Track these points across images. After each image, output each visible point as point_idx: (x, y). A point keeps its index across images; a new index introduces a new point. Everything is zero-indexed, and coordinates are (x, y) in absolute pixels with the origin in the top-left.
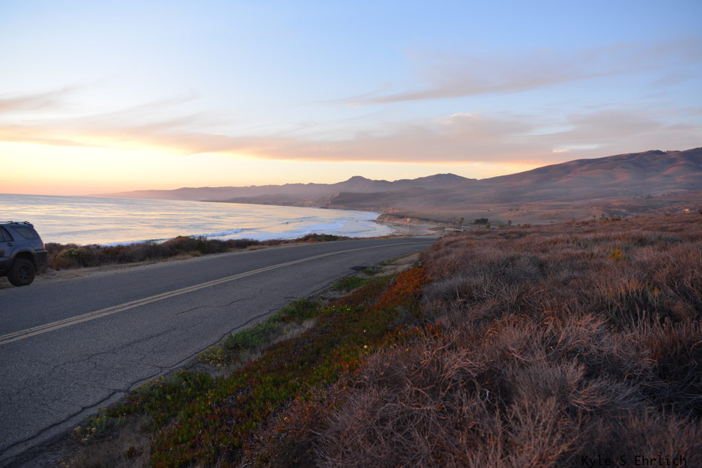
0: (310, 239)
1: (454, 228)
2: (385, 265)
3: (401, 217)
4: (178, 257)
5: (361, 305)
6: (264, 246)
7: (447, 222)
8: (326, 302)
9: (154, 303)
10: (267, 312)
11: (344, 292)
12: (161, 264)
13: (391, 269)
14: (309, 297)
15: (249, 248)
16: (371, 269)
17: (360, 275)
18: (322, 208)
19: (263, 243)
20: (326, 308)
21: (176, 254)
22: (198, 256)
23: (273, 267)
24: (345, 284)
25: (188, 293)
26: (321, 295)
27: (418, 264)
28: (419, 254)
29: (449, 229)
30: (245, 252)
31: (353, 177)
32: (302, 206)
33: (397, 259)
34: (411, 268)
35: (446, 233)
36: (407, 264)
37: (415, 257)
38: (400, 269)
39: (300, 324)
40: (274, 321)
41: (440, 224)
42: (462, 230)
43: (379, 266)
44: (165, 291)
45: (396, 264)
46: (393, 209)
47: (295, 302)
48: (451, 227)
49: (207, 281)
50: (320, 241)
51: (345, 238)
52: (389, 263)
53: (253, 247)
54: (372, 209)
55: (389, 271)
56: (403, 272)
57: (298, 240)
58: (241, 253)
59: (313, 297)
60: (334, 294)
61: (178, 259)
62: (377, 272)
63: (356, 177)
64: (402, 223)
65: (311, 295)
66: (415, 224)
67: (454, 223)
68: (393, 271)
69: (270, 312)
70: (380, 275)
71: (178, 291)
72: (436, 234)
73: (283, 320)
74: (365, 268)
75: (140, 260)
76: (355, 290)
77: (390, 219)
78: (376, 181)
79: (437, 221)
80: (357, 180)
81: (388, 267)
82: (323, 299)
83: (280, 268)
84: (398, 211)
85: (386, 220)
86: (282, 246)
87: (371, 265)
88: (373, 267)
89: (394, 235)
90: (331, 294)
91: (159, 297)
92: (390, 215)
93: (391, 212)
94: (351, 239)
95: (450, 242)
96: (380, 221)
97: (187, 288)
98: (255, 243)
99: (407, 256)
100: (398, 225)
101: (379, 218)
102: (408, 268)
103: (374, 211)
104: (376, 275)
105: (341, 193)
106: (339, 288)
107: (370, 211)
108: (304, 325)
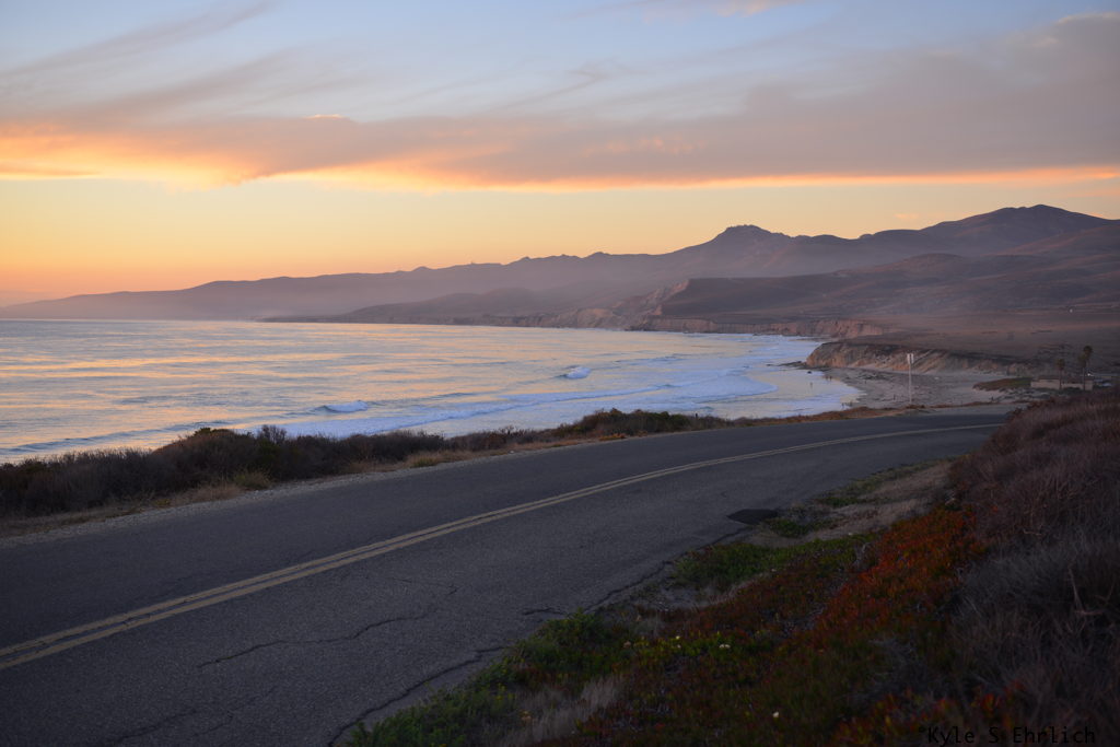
0: (601, 427)
1: (1062, 379)
2: (837, 504)
3: (886, 348)
4: (201, 492)
5: (762, 632)
6: (459, 453)
7: (1036, 362)
8: (654, 623)
9: (132, 632)
10: (472, 656)
11: (708, 591)
12: (151, 515)
13: (859, 516)
14: (601, 609)
15: (412, 459)
16: (795, 518)
17: (760, 538)
18: (633, 329)
19: (458, 444)
20: (654, 643)
21: (195, 483)
22: (261, 487)
23: (485, 518)
24: (713, 566)
25: (232, 600)
26: (636, 603)
27: (945, 498)
28: (948, 465)
29: (1043, 384)
30: (402, 471)
31: (730, 230)
32: (575, 324)
33: (878, 483)
34: (922, 511)
35: (1037, 397)
36: (908, 498)
37: (935, 476)
38: (888, 515)
39: (573, 692)
40: (494, 684)
41: (1013, 368)
42: (1089, 386)
43: (820, 507)
44: (163, 597)
45: (875, 501)
46: (862, 325)
47: (558, 625)
48: (1050, 378)
49: (288, 565)
50: (631, 434)
51: (710, 422)
52: (853, 497)
53: (425, 456)
54: (794, 326)
55: (850, 523)
56: (894, 525)
57: (563, 432)
58: (390, 475)
59: (611, 608)
60: (677, 599)
61: (203, 500)
62: (812, 527)
63: (739, 228)
64: (889, 369)
65: (606, 603)
66: (933, 370)
67: (1062, 365)
68: (865, 523)
69: (479, 658)
70: (824, 535)
71: (200, 595)
72: (1002, 402)
73: (522, 680)
74: (774, 514)
75: (91, 505)
76: (744, 584)
77: (851, 358)
78: (803, 241)
79: (1002, 360)
80: (741, 238)
81: (849, 510)
82: (645, 613)
83: (507, 519)
84: (874, 333)
85: (838, 361)
86: (514, 453)
87: (793, 505)
88: (802, 511)
89: (864, 409)
90: (670, 599)
91: (148, 615)
92: (850, 344)
93: (852, 335)
94: (729, 423)
95: (1049, 426)
96: (820, 363)
97: (229, 586)
98: (433, 444)
99: (909, 473)
100: (879, 376)
101: (817, 355)
102: (913, 511)
103: (798, 334)
104: (811, 537)
105: (692, 282)
106: (695, 581)
107: (786, 332)
108: (585, 695)
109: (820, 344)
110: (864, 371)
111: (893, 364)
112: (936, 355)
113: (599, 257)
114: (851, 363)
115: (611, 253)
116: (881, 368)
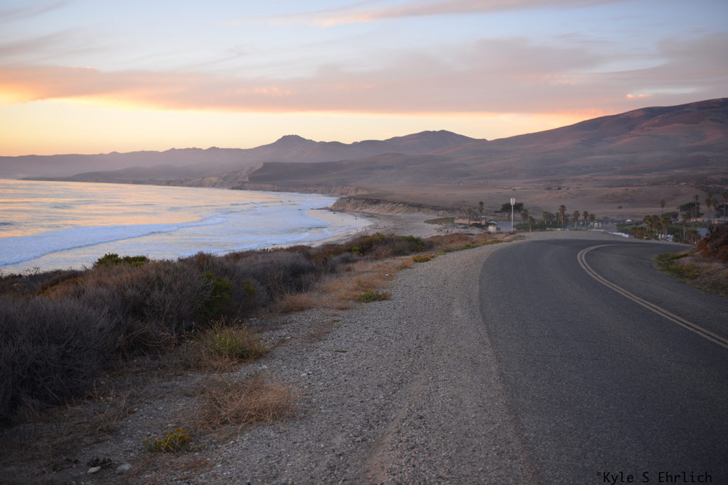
1: (470, 219)
29: (460, 221)
31: (284, 137)
41: (441, 212)
46: (357, 190)
48: (464, 218)
63: (290, 136)
67: (470, 211)
72: (443, 230)
77: (356, 206)
78: (323, 144)
80: (290, 141)
84: (365, 193)
92: (354, 198)
96: (337, 209)
100: (371, 216)
101: (336, 204)
105: (265, 164)
109: (336, 198)
110: (363, 213)
111: (378, 209)
112: (401, 205)
113: (213, 149)
114: (356, 208)
115: (220, 147)
116: (372, 211)
